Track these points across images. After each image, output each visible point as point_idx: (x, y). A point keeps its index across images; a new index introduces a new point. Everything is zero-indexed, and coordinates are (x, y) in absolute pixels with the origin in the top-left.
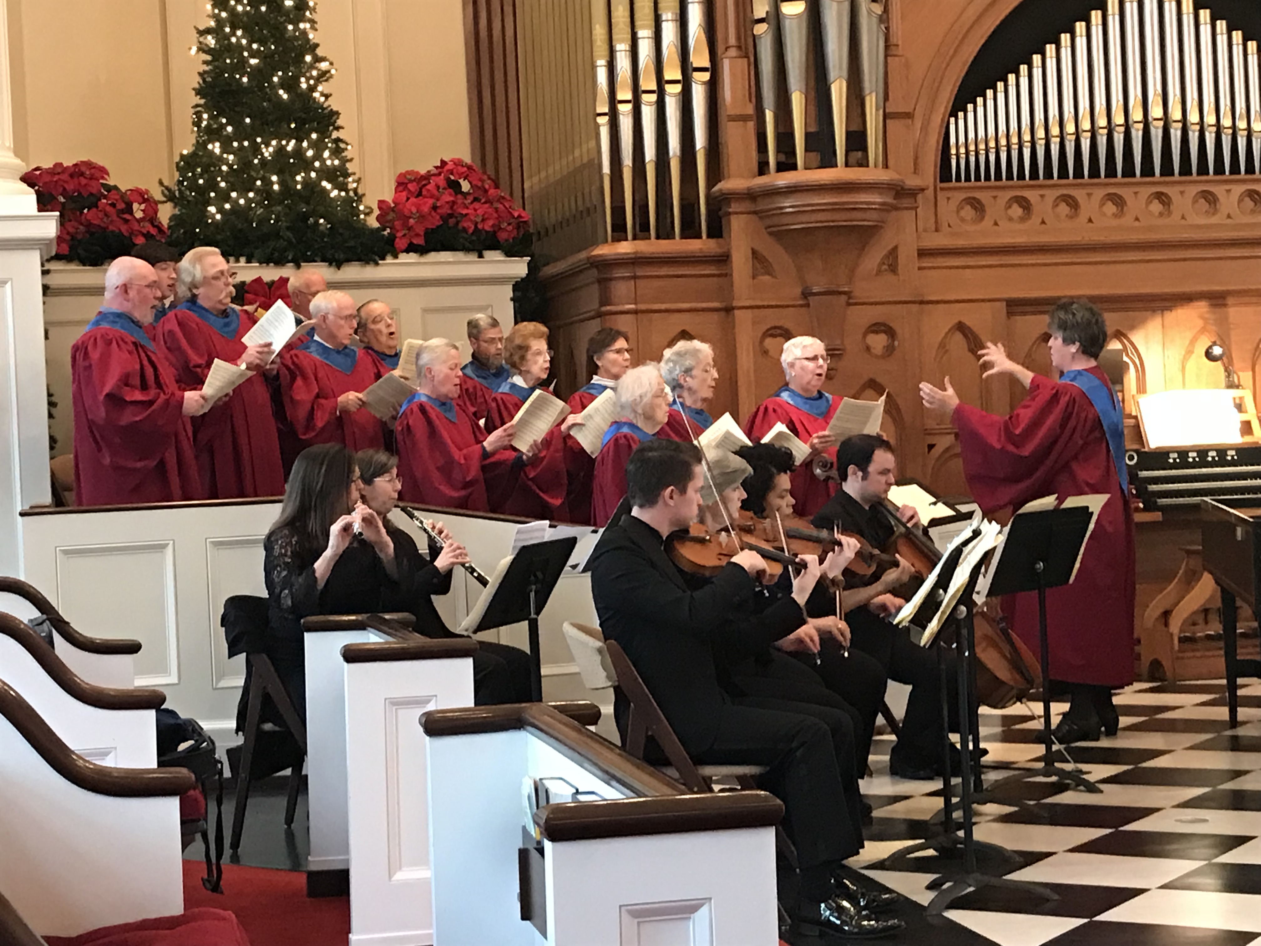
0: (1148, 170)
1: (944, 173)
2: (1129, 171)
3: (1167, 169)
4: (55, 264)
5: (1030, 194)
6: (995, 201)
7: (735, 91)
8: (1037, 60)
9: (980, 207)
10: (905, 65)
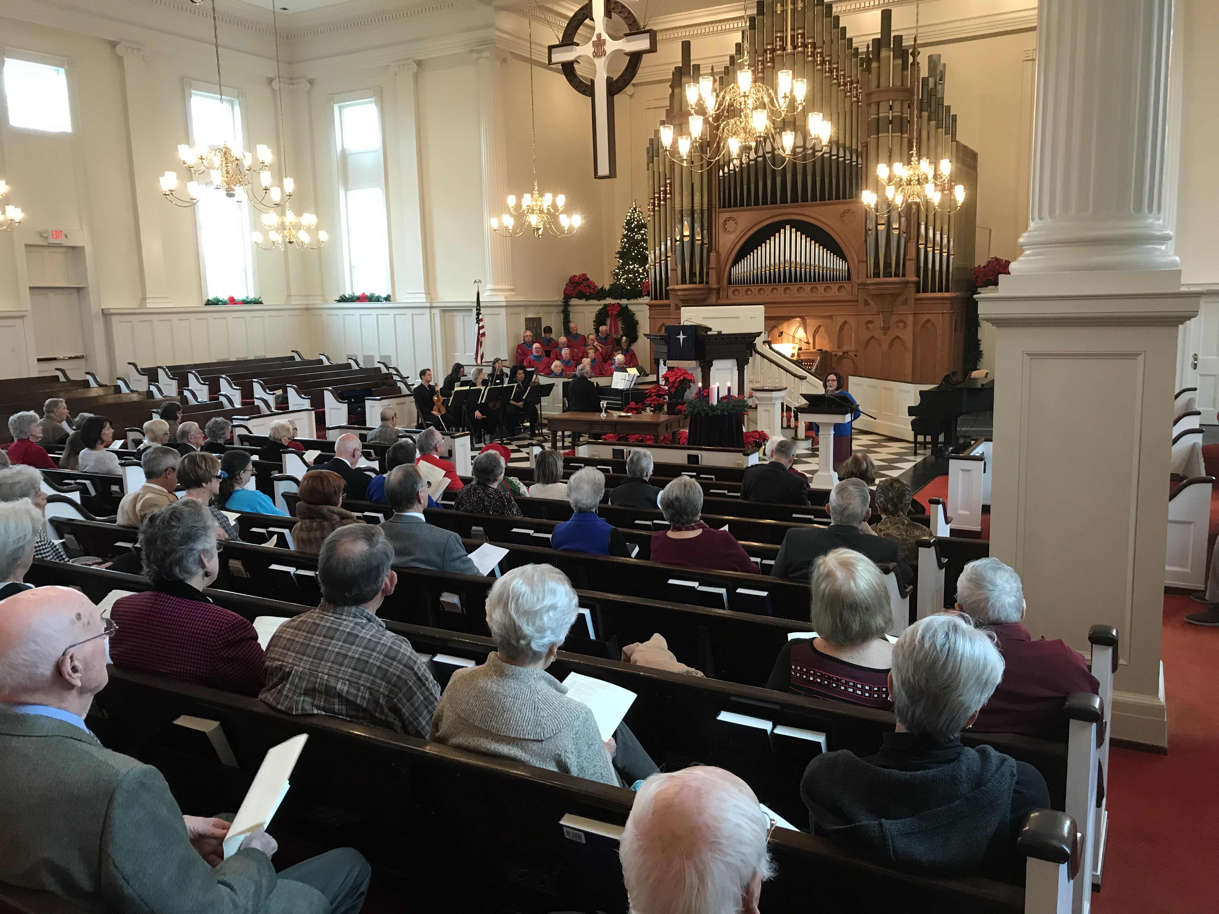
0: (785, 281)
1: (730, 282)
2: (780, 281)
3: (790, 281)
4: (573, 299)
5: (752, 288)
6: (742, 289)
7: (674, 263)
8: (755, 251)
9: (739, 291)
10: (718, 254)
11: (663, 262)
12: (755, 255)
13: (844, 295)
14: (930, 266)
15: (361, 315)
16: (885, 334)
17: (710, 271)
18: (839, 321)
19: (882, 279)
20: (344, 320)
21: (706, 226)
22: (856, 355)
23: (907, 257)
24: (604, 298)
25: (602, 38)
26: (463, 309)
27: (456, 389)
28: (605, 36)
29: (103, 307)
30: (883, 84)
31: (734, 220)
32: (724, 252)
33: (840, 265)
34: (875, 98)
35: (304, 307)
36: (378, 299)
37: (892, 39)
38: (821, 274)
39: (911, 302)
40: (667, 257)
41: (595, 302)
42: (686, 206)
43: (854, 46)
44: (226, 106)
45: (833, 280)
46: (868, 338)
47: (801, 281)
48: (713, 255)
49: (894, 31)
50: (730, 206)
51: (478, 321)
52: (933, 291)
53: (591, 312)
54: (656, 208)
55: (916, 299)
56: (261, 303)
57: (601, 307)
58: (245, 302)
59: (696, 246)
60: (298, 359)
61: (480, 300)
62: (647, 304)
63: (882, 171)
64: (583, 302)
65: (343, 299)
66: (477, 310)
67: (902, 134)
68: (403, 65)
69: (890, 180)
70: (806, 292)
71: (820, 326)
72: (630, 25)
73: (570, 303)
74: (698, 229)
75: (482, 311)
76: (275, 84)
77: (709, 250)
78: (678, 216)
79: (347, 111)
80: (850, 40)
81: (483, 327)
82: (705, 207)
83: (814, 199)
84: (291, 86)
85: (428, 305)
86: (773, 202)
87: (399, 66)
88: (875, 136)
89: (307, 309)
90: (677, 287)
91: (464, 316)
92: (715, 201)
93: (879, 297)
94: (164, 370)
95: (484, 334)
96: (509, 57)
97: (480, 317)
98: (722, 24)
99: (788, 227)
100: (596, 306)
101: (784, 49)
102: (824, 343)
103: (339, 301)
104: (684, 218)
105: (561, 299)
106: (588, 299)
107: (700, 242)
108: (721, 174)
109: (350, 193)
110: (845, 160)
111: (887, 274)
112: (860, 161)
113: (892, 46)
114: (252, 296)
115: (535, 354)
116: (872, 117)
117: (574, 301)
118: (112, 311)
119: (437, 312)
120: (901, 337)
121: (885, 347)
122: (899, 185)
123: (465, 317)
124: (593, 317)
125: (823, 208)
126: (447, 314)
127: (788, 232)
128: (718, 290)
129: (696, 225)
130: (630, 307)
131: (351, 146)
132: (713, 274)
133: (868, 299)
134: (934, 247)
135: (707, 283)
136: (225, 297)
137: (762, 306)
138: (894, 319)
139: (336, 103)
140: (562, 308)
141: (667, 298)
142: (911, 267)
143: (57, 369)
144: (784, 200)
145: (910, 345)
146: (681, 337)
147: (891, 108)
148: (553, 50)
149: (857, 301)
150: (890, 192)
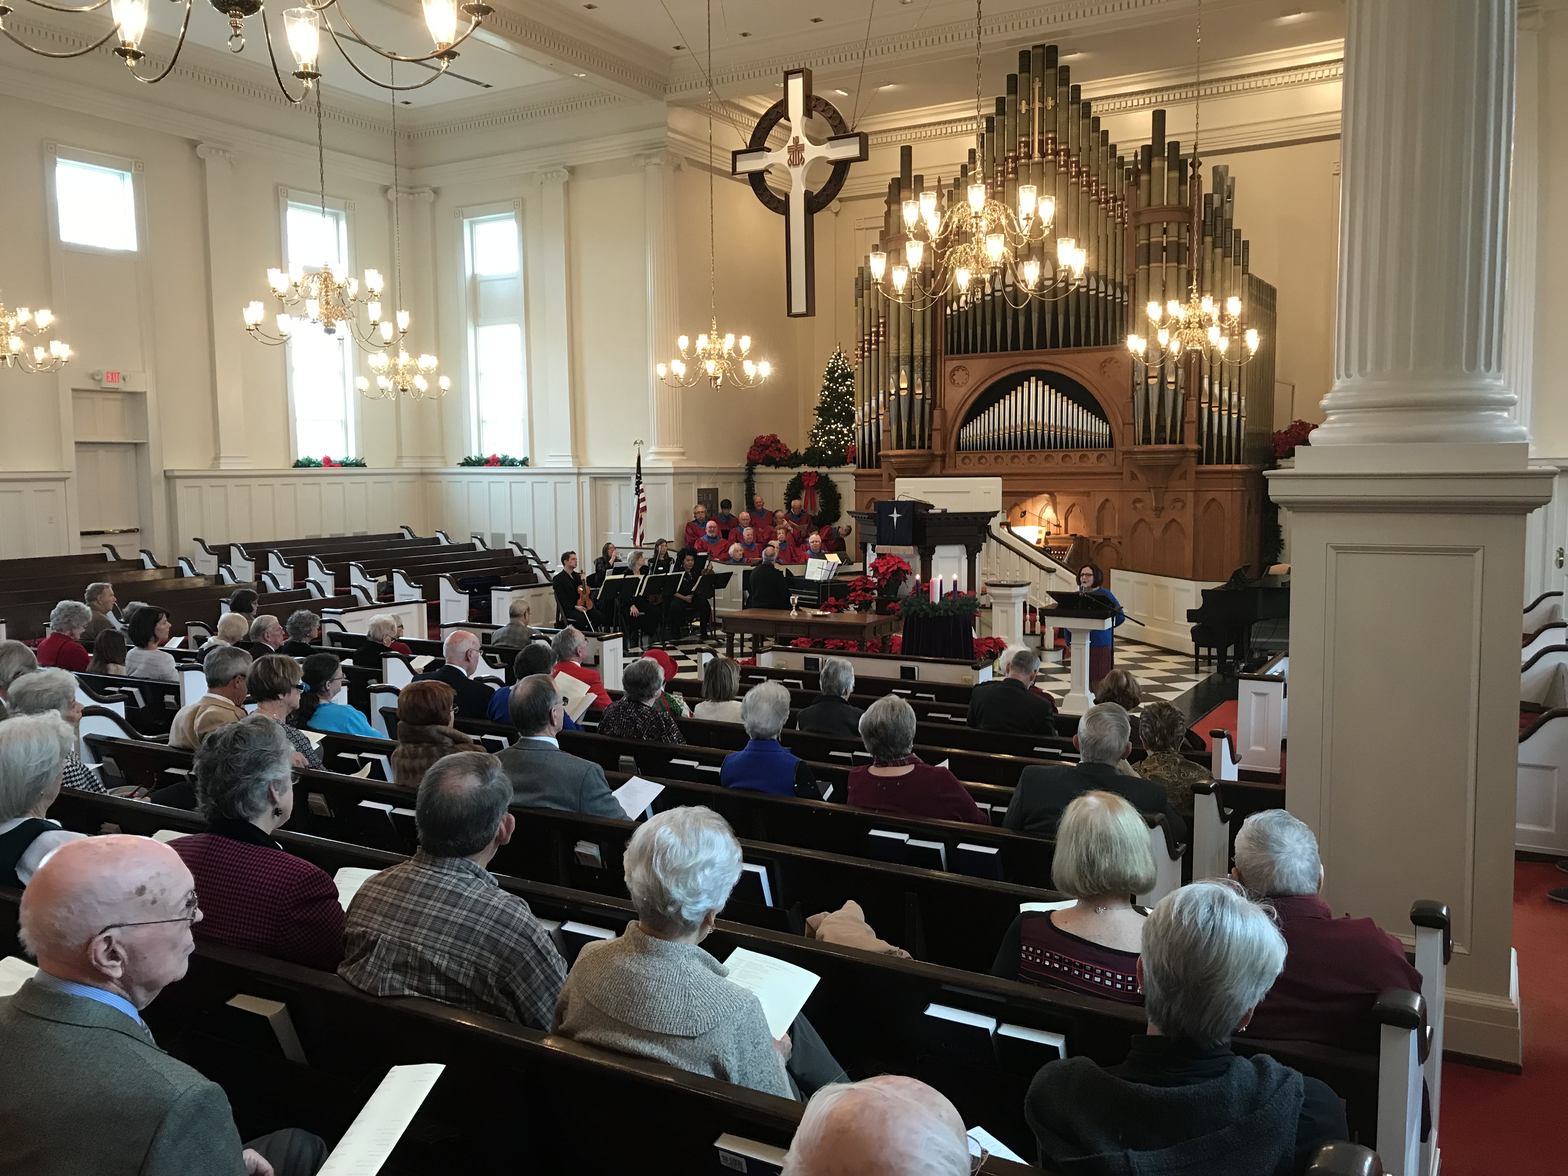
0: (1029, 447)
1: (958, 447)
2: (1022, 447)
3: (1036, 447)
4: (759, 466)
5: (987, 456)
6: (974, 457)
7: (887, 423)
8: (991, 409)
9: (970, 459)
10: (944, 412)
11: (873, 421)
12: (991, 413)
13: (1105, 466)
14: (1216, 431)
15: (490, 482)
16: (1158, 516)
17: (934, 433)
18: (1099, 499)
19: (1153, 447)
20: (468, 487)
21: (928, 376)
22: (1120, 543)
23: (1186, 419)
24: (798, 465)
25: (800, 143)
26: (620, 477)
27: (607, 578)
28: (804, 140)
29: (166, 468)
30: (1155, 202)
31: (964, 369)
32: (951, 409)
33: (1100, 428)
34: (1144, 219)
35: (419, 471)
36: (512, 463)
37: (1166, 146)
38: (1075, 438)
39: (1191, 476)
40: (878, 414)
41: (787, 470)
42: (904, 352)
43: (1119, 154)
44: (329, 221)
45: (1091, 447)
46: (1135, 521)
47: (1049, 447)
48: (937, 413)
49: (1169, 135)
50: (959, 352)
51: (638, 492)
52: (1220, 462)
53: (782, 483)
54: (866, 354)
55: (1197, 473)
56: (364, 465)
57: (794, 477)
58: (343, 464)
59: (916, 401)
60: (408, 537)
61: (642, 466)
62: (853, 474)
63: (1153, 310)
64: (772, 469)
65: (468, 462)
66: (637, 478)
67: (1179, 263)
68: (551, 173)
69: (1163, 321)
70: (1056, 462)
71: (1074, 505)
72: (836, 126)
73: (755, 471)
74: (918, 381)
75: (644, 479)
76: (392, 194)
77: (933, 407)
78: (893, 365)
79: (480, 229)
80: (1114, 147)
81: (644, 499)
82: (928, 353)
83: (1066, 344)
84: (411, 197)
85: (576, 471)
86: (1015, 347)
87: (546, 174)
88: (1145, 267)
89: (422, 474)
90: (891, 453)
91: (620, 486)
92: (941, 346)
93: (1148, 469)
94: (238, 548)
95: (644, 509)
96: (685, 166)
97: (641, 487)
98: (952, 125)
99: (1033, 379)
100: (787, 475)
101: (1029, 156)
102: (1079, 527)
103: (463, 465)
104: (901, 367)
105: (744, 466)
106: (777, 466)
107: (921, 397)
108: (949, 311)
109: (482, 330)
110: (1106, 296)
111: (1161, 440)
112: (1125, 298)
113: (1166, 154)
114: (352, 457)
115: (709, 534)
116: (1142, 242)
117: (760, 469)
118: (177, 474)
119: (586, 480)
120: (1179, 520)
121: (1158, 532)
122: (1175, 328)
123: (622, 488)
124: (783, 489)
125: (1078, 357)
126: (599, 483)
127: (1033, 386)
128: (943, 457)
129: (916, 376)
130: (833, 478)
131: (483, 271)
132: (937, 437)
133: (1136, 472)
134: (1220, 407)
135: (930, 447)
136: (318, 457)
137: (1000, 479)
138: (1169, 497)
139: (466, 218)
140: (744, 477)
141: (878, 466)
142: (1191, 432)
143: (104, 546)
144: (1028, 346)
145: (1190, 531)
146: (895, 516)
147: (1165, 231)
148: (738, 156)
149: (1122, 474)
150: (1163, 337)
